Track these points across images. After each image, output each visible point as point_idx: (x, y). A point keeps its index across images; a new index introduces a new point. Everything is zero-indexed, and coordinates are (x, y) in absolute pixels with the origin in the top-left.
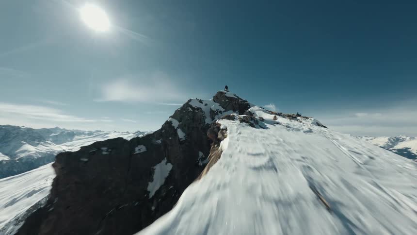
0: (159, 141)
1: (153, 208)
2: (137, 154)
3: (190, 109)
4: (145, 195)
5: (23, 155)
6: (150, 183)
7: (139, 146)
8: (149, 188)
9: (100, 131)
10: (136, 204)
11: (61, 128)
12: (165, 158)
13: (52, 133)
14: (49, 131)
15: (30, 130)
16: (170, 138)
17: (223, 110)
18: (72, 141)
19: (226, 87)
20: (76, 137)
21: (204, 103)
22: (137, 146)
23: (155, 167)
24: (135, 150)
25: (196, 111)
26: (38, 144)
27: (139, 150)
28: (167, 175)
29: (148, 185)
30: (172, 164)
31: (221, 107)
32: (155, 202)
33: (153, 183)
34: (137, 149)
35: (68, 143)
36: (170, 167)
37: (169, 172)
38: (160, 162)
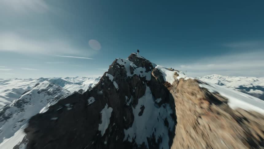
0: (101, 92)
1: (105, 143)
2: (90, 105)
3: (119, 67)
4: (98, 135)
6: (100, 125)
7: (90, 98)
8: (100, 129)
10: (93, 143)
12: (107, 104)
16: (109, 89)
17: (136, 66)
21: (124, 61)
22: (89, 98)
23: (101, 112)
24: (88, 102)
25: (122, 68)
27: (91, 101)
28: (110, 116)
29: (98, 126)
30: (112, 107)
31: (134, 64)
32: (106, 138)
33: (102, 124)
34: (89, 100)
36: (111, 110)
37: (111, 114)
38: (104, 107)
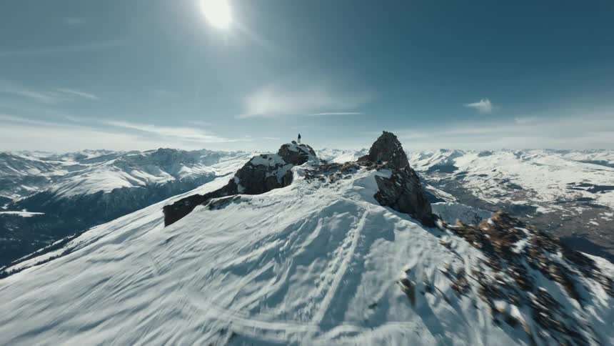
3: (252, 167)
5: (184, 176)
9: (241, 152)
11: (207, 149)
13: (201, 155)
14: (198, 153)
15: (184, 152)
17: (284, 163)
18: (218, 163)
19: (299, 137)
20: (222, 159)
21: (268, 157)
26: (193, 166)
31: (283, 160)
35: (215, 165)
